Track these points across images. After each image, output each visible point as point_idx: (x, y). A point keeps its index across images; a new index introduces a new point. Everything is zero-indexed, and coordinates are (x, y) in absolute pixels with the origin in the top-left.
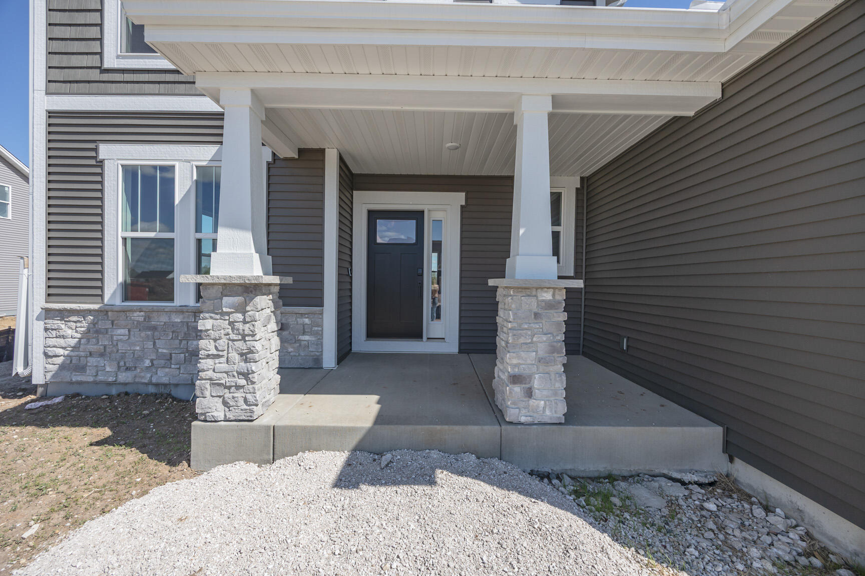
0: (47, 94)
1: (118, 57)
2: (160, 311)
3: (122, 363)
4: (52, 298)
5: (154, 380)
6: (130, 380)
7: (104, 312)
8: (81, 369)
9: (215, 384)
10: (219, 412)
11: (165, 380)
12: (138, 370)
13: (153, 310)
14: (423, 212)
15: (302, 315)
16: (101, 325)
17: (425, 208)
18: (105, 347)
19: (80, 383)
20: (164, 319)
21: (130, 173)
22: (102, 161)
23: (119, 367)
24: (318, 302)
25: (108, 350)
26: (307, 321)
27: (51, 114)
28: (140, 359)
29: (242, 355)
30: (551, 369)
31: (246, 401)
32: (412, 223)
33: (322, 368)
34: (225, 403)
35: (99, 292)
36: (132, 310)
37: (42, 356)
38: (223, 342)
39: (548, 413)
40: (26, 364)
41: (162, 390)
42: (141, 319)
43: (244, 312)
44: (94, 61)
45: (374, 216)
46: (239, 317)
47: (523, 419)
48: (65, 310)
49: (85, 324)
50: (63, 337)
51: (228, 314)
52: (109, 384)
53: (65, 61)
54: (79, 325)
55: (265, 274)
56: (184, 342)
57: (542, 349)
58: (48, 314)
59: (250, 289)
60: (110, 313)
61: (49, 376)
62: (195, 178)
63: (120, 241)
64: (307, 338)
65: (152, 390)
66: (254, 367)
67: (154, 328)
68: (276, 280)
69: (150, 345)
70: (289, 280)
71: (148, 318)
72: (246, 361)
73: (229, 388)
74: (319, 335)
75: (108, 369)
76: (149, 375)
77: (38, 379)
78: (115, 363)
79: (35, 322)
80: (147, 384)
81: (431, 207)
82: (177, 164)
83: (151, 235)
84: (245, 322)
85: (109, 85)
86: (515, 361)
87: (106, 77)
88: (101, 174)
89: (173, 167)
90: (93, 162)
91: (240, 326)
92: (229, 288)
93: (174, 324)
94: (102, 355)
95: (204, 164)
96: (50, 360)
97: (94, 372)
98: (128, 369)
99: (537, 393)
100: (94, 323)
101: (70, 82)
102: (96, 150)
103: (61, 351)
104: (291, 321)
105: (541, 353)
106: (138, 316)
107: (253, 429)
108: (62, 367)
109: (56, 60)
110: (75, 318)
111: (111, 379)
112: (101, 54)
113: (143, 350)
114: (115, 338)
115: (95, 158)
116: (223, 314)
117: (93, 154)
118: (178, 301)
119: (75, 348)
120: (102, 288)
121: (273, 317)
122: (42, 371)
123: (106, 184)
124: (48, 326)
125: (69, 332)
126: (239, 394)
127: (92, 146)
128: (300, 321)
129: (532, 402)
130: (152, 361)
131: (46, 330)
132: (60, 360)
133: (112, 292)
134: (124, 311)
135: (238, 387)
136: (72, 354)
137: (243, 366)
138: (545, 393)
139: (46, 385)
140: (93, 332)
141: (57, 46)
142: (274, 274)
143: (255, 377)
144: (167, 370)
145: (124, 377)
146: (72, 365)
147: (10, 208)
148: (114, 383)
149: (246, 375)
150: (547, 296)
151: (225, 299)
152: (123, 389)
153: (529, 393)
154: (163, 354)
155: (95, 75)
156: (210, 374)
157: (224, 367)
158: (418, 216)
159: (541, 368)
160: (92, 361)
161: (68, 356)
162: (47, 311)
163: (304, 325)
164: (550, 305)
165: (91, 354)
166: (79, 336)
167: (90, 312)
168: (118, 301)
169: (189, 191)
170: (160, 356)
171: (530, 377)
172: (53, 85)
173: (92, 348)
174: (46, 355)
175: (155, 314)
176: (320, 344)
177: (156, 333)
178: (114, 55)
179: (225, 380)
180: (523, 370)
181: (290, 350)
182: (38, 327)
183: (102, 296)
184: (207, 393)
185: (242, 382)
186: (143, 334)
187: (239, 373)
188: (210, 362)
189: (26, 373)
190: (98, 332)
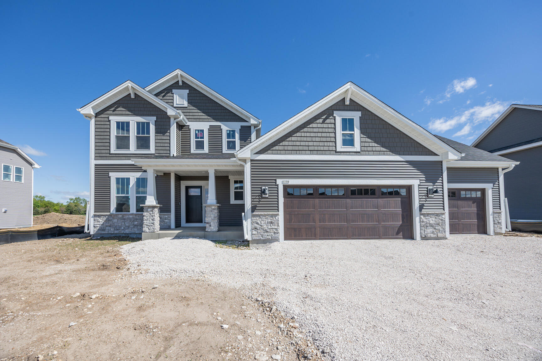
0: (95, 160)
1: (114, 151)
2: (126, 215)
3: (116, 228)
4: (96, 212)
5: (125, 232)
6: (118, 233)
7: (111, 215)
8: (104, 230)
9: (147, 225)
10: (148, 231)
11: (128, 232)
12: (120, 230)
13: (124, 214)
14: (202, 186)
15: (165, 215)
16: (110, 219)
17: (202, 185)
18: (111, 224)
19: (103, 234)
20: (127, 217)
21: (118, 179)
22: (110, 177)
23: (115, 229)
24: (169, 211)
25: (112, 225)
26: (166, 216)
27: (96, 165)
28: (121, 227)
29: (152, 220)
30: (215, 221)
31: (153, 228)
32: (199, 190)
33: (171, 228)
34: (149, 229)
35: (109, 210)
36: (119, 215)
37: (93, 227)
38: (148, 217)
39: (214, 229)
40: (88, 229)
41: (126, 235)
42: (121, 217)
43: (153, 212)
44: (108, 151)
45: (187, 188)
46: (152, 212)
47: (209, 231)
48: (100, 215)
49: (105, 218)
50: (99, 222)
51: (149, 212)
52: (112, 234)
53: (99, 151)
54: (103, 219)
55: (156, 204)
56: (133, 222)
57: (213, 217)
58: (95, 216)
59: (154, 207)
60: (112, 216)
61: (95, 232)
62: (136, 180)
63: (115, 197)
64: (167, 221)
65: (124, 235)
66: (155, 222)
67: (125, 219)
68: (159, 205)
69: (123, 223)
70: (162, 206)
71: (123, 217)
72: (153, 221)
73: (149, 226)
74: (170, 220)
75: (112, 230)
76: (123, 231)
77: (92, 233)
78: (114, 228)
79: (91, 218)
80: (122, 234)
81: (204, 185)
82: (131, 177)
83: (124, 195)
84: (153, 213)
85: (112, 157)
86: (207, 220)
87: (111, 155)
88: (110, 180)
89: (130, 178)
90: (107, 177)
91: (152, 214)
92: (149, 207)
93: (130, 218)
94: (110, 226)
95: (138, 177)
96: (95, 228)
97: (108, 231)
98: (117, 230)
99: (212, 226)
100: (108, 218)
101: (101, 157)
102: (108, 174)
103: (98, 226)
104: (162, 216)
105: (212, 218)
106: (120, 216)
107: (154, 234)
108: (99, 230)
109: (97, 151)
110: (102, 217)
111: (112, 233)
112: (110, 150)
113: (121, 225)
114: (114, 222)
115: (108, 176)
116: (148, 212)
117: (108, 175)
118: (131, 212)
119: (102, 225)
120: (110, 209)
121: (158, 213)
122: (93, 231)
123: (111, 182)
124: (95, 219)
125: (101, 220)
126: (152, 227)
127: (107, 173)
128: (165, 216)
129: (211, 227)
130: (124, 227)
131: (94, 220)
132: (98, 228)
133: (113, 210)
134: (116, 215)
135: (151, 226)
136: (102, 226)
137: (152, 222)
138: (213, 225)
139: (93, 235)
140: (108, 220)
141: (97, 148)
142: (158, 204)
143: (155, 224)
144: (128, 230)
145: (116, 232)
146: (102, 229)
147: (23, 178)
148: (113, 234)
149: (153, 223)
150: (213, 207)
151: (149, 209)
152: (115, 235)
153: (210, 226)
154: (127, 226)
155: (108, 155)
156: (146, 223)
157: (149, 222)
158: (200, 187)
159: (213, 221)
160: (107, 228)
161: (100, 227)
162: (95, 215)
163: (166, 217)
164: (214, 209)
165: (107, 226)
166: (103, 221)
167: (107, 215)
168: (114, 212)
169: (134, 184)
170: (126, 226)
171: (210, 223)
172: (96, 158)
173: (107, 224)
174: (94, 227)
175: (125, 216)
176: (170, 222)
177: (125, 220)
178: (113, 150)
179: (149, 224)
180: (209, 221)
181: (162, 224)
182: (92, 220)
183: (110, 211)
184: (145, 227)
185: (152, 225)
186: (121, 221)
187: (151, 223)
188: (146, 221)
189: (88, 231)
190: (109, 220)
